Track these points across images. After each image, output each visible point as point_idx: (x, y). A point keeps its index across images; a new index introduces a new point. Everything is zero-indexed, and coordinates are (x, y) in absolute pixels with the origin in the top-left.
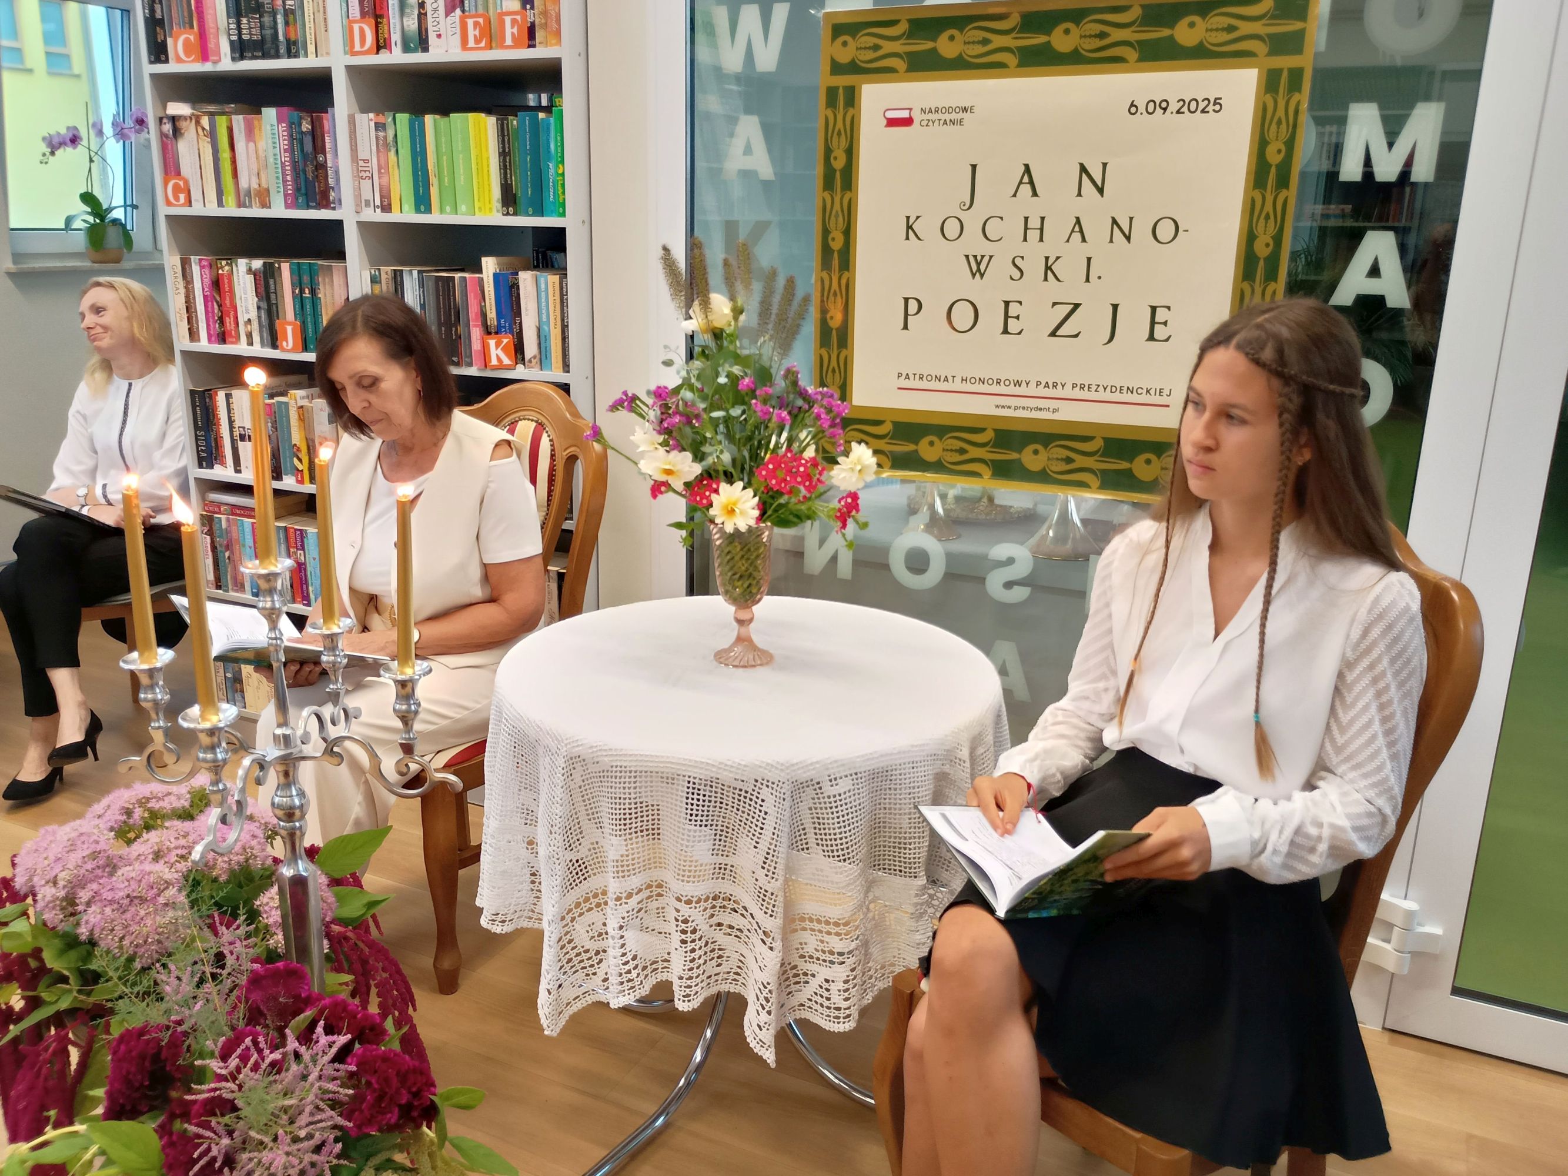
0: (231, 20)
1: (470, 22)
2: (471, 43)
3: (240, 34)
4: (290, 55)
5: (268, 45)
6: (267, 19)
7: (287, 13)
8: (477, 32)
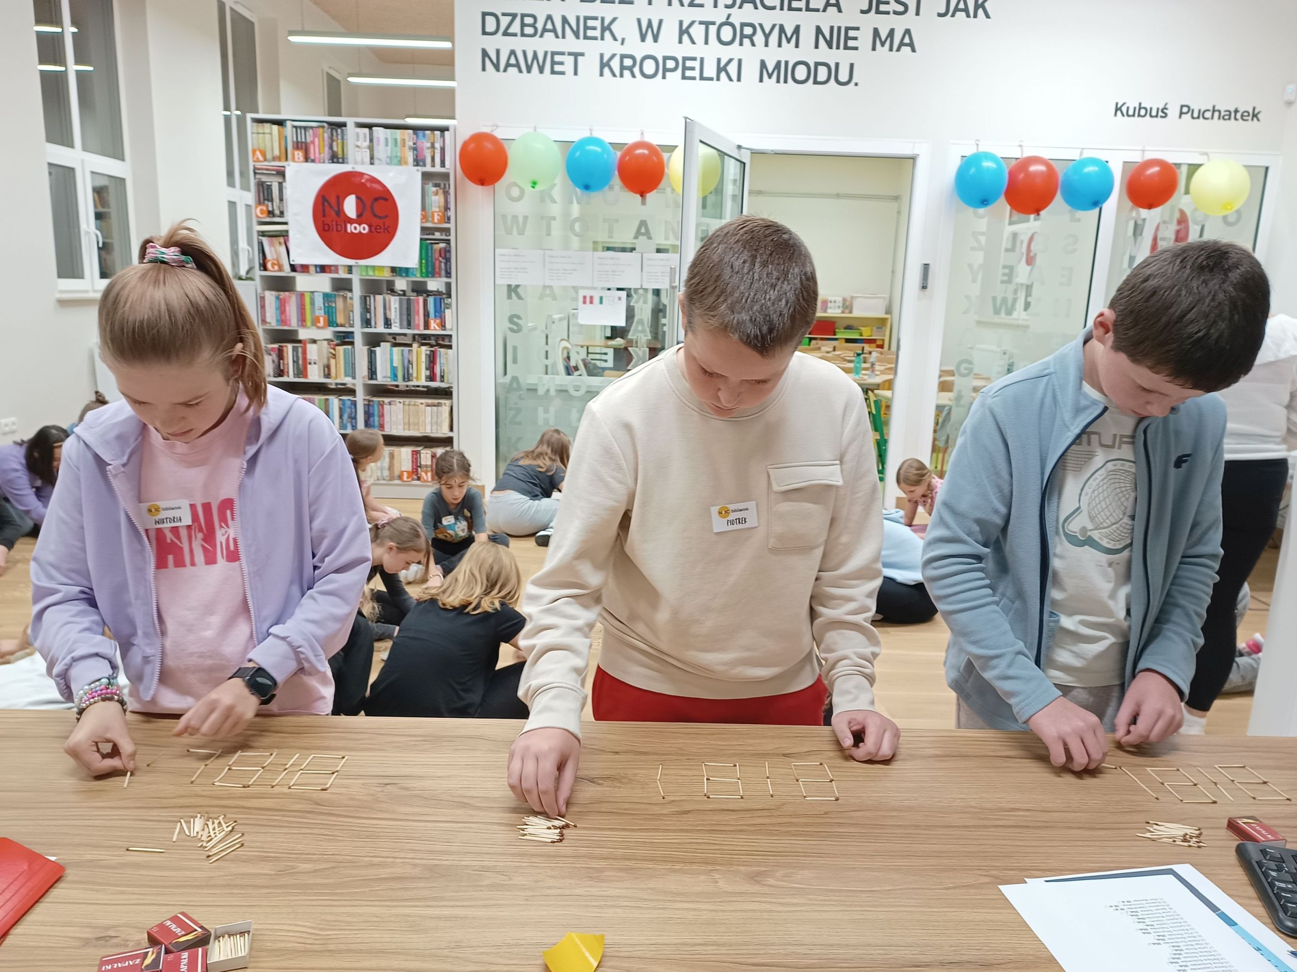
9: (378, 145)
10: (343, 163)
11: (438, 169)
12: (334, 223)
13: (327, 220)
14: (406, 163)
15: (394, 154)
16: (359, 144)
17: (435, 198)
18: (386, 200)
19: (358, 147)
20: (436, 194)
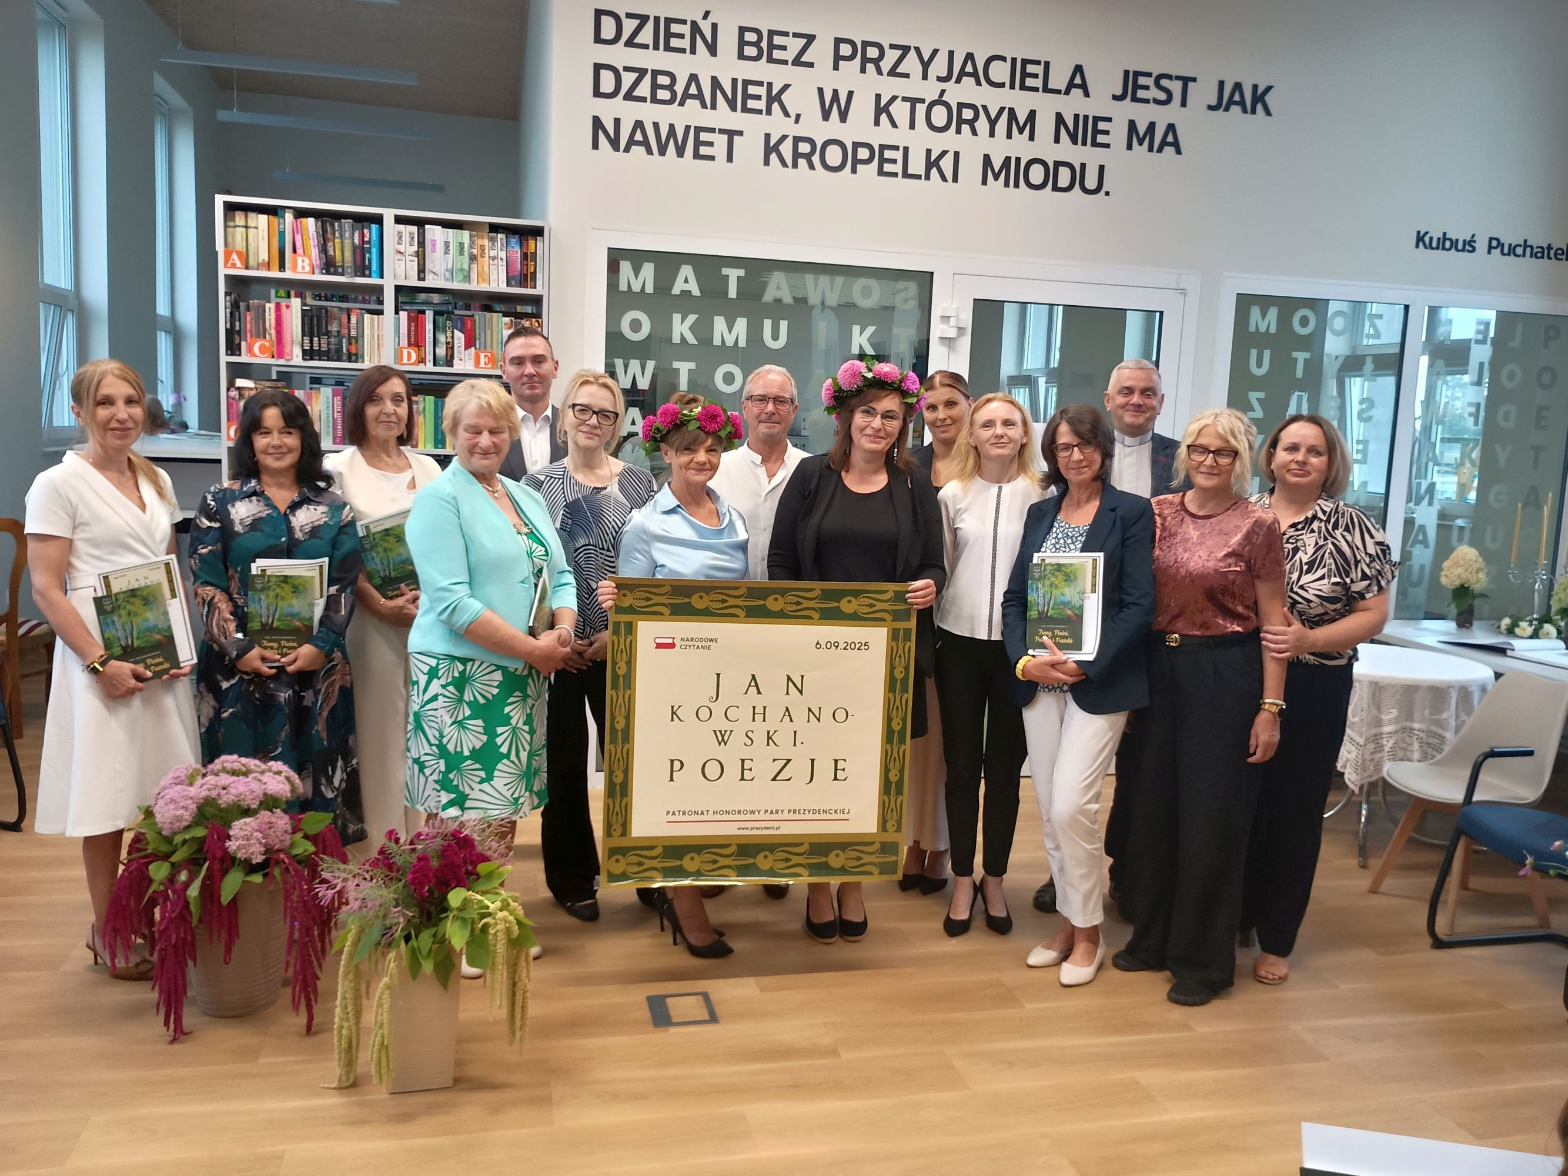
0: (305, 338)
1: (482, 355)
2: (482, 365)
3: (311, 347)
4: (350, 360)
5: (333, 353)
6: (332, 340)
7: (350, 338)
8: (486, 360)
9: (434, 252)
15: (459, 266)
16: (402, 248)
19: (402, 253)
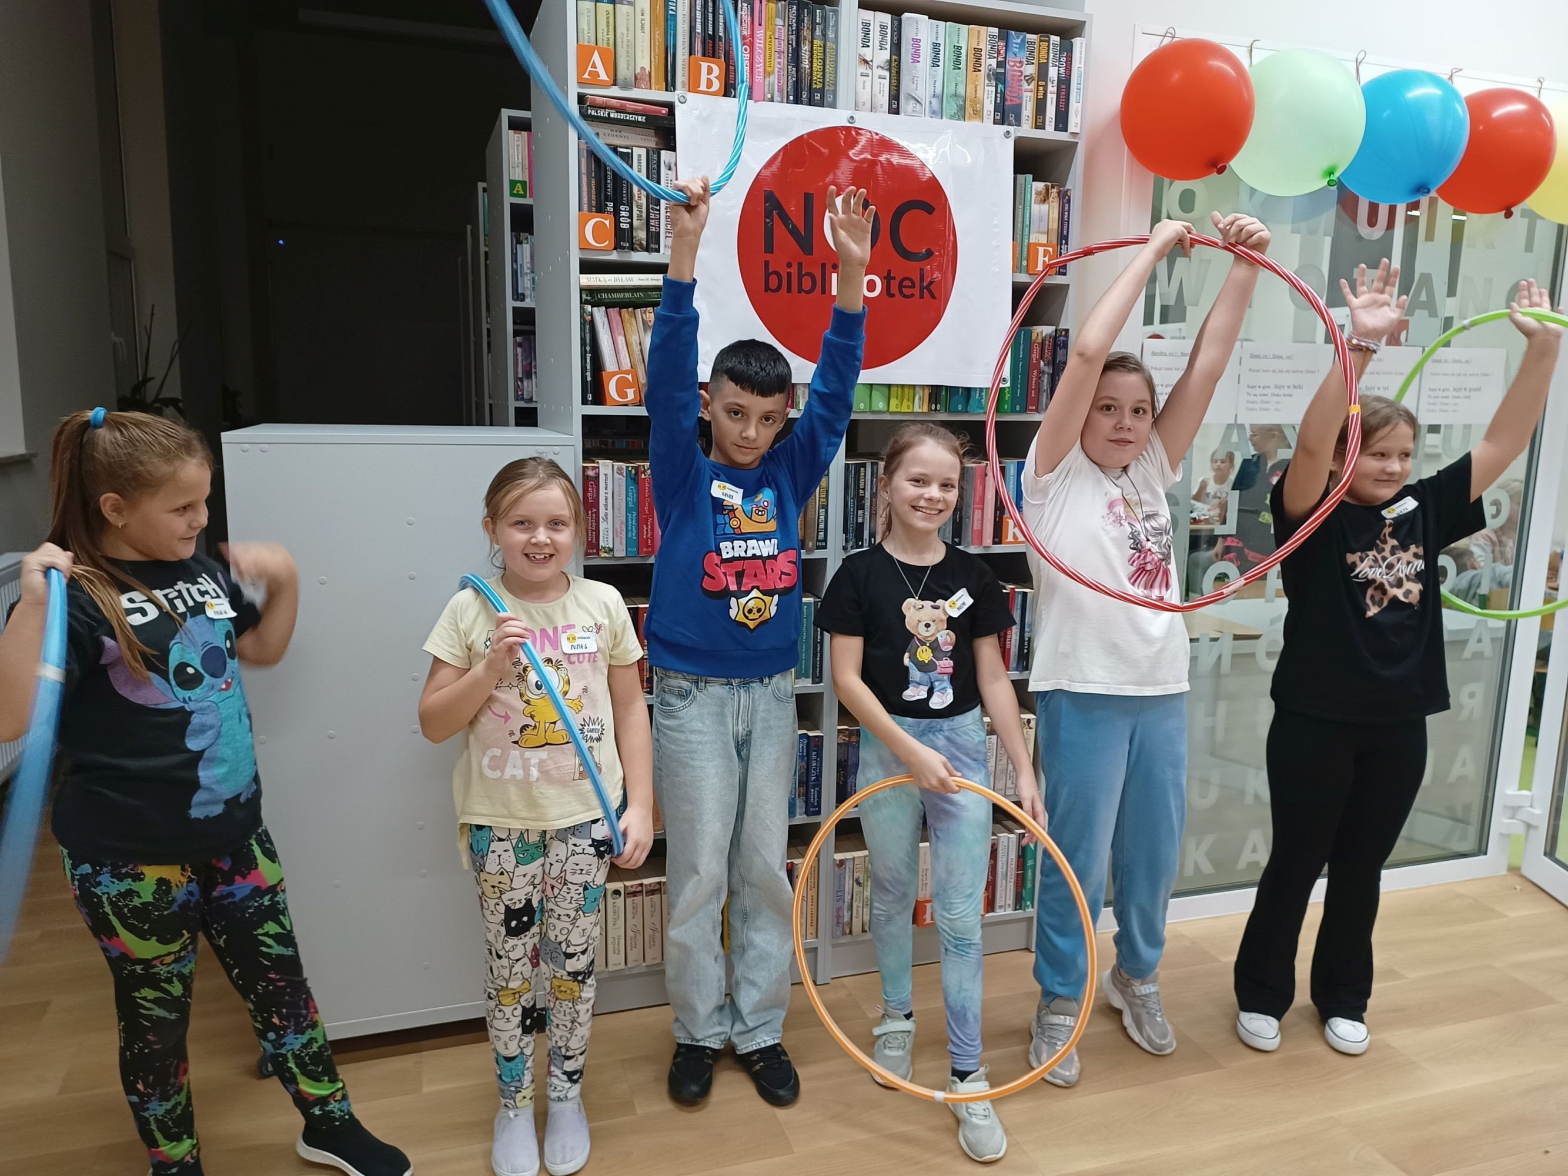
9: (916, 60)
10: (821, 104)
11: (1049, 133)
12: (794, 270)
13: (777, 261)
14: (978, 114)
15: (950, 90)
16: (867, 53)
17: (1038, 210)
18: (929, 209)
19: (866, 62)
20: (1045, 198)
